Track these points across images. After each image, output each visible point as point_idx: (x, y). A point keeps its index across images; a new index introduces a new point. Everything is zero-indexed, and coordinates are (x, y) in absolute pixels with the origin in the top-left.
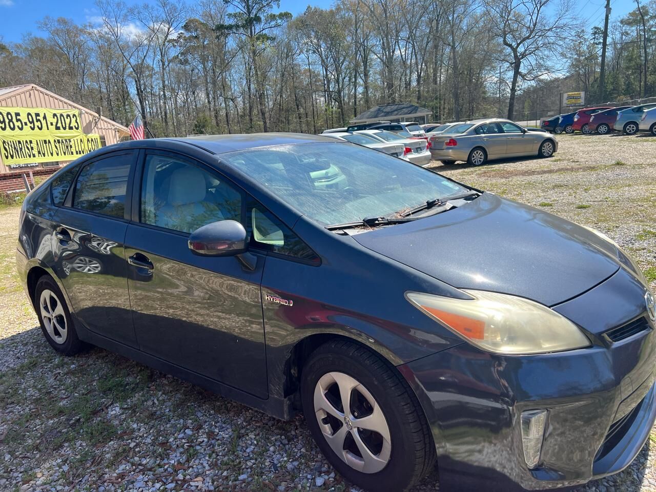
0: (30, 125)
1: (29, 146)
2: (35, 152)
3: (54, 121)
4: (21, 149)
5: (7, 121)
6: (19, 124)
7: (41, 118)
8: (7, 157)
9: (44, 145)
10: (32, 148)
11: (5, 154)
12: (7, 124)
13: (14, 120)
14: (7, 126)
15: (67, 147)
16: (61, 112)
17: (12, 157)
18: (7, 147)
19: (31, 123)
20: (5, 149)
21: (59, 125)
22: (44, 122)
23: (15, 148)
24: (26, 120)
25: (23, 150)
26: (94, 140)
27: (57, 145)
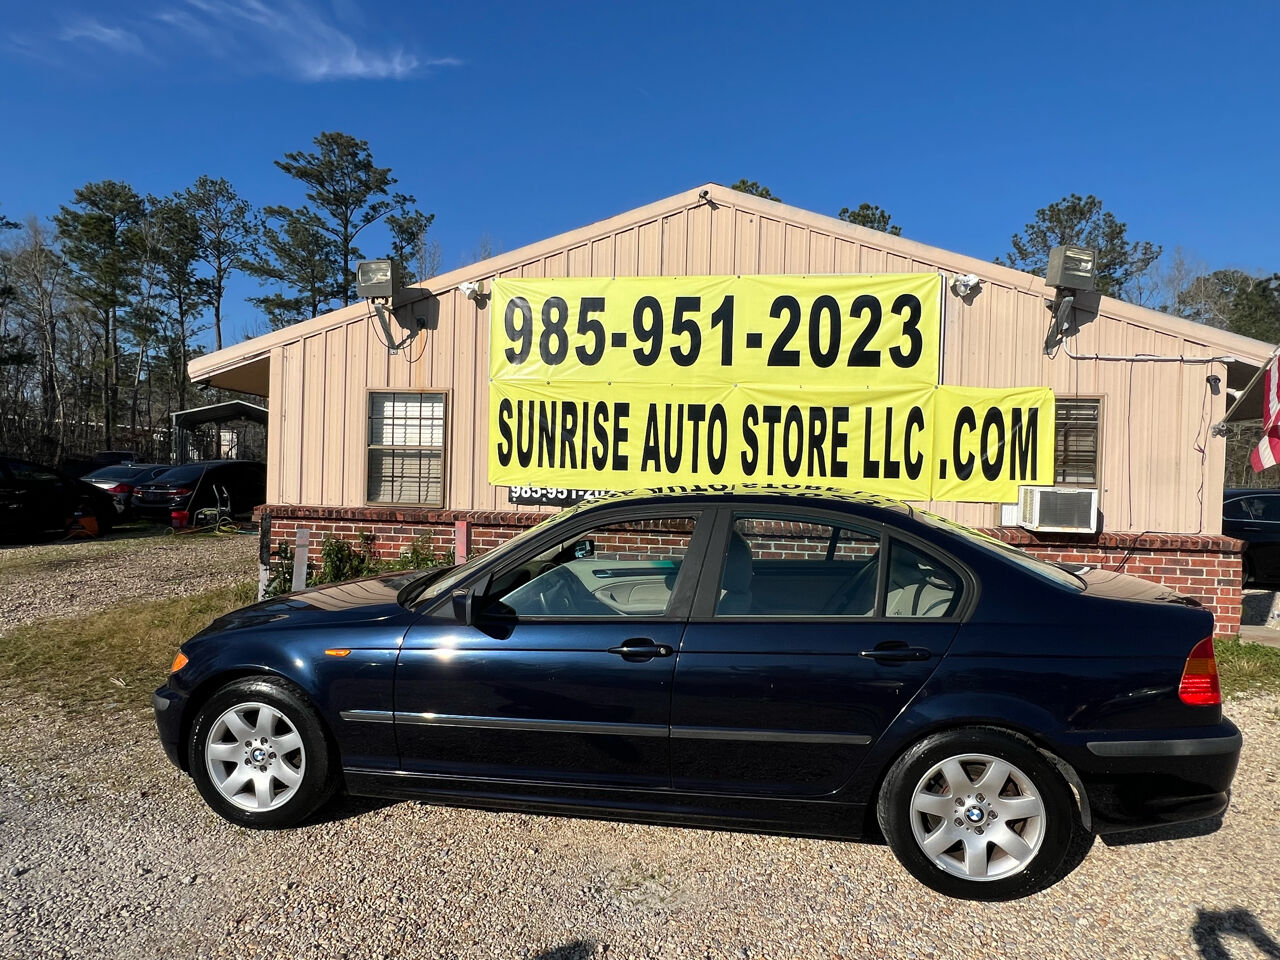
0: (638, 344)
1: (609, 427)
2: (633, 449)
3: (772, 329)
4: (568, 434)
5: (538, 328)
6: (589, 341)
7: (702, 318)
8: (505, 459)
9: (688, 425)
10: (621, 435)
11: (500, 446)
12: (536, 339)
13: (571, 326)
14: (535, 349)
15: (816, 441)
16: (822, 285)
17: (525, 460)
18: (513, 424)
19: (642, 335)
20: (505, 430)
21: (800, 342)
22: (712, 337)
23: (543, 428)
24: (628, 329)
25: (578, 440)
26: (1008, 420)
27: (761, 430)
